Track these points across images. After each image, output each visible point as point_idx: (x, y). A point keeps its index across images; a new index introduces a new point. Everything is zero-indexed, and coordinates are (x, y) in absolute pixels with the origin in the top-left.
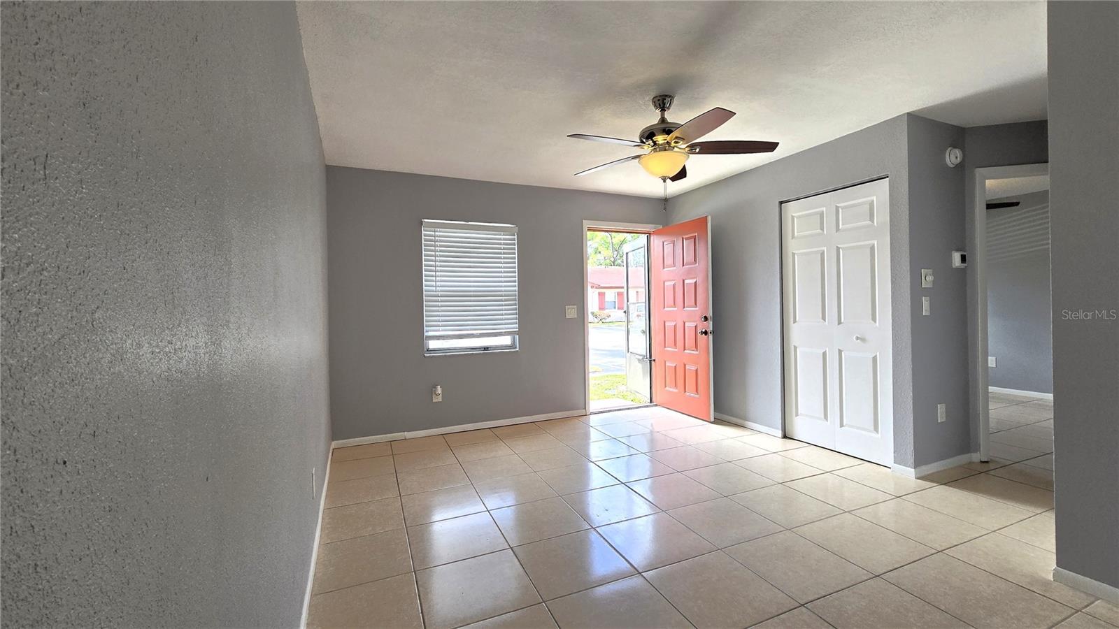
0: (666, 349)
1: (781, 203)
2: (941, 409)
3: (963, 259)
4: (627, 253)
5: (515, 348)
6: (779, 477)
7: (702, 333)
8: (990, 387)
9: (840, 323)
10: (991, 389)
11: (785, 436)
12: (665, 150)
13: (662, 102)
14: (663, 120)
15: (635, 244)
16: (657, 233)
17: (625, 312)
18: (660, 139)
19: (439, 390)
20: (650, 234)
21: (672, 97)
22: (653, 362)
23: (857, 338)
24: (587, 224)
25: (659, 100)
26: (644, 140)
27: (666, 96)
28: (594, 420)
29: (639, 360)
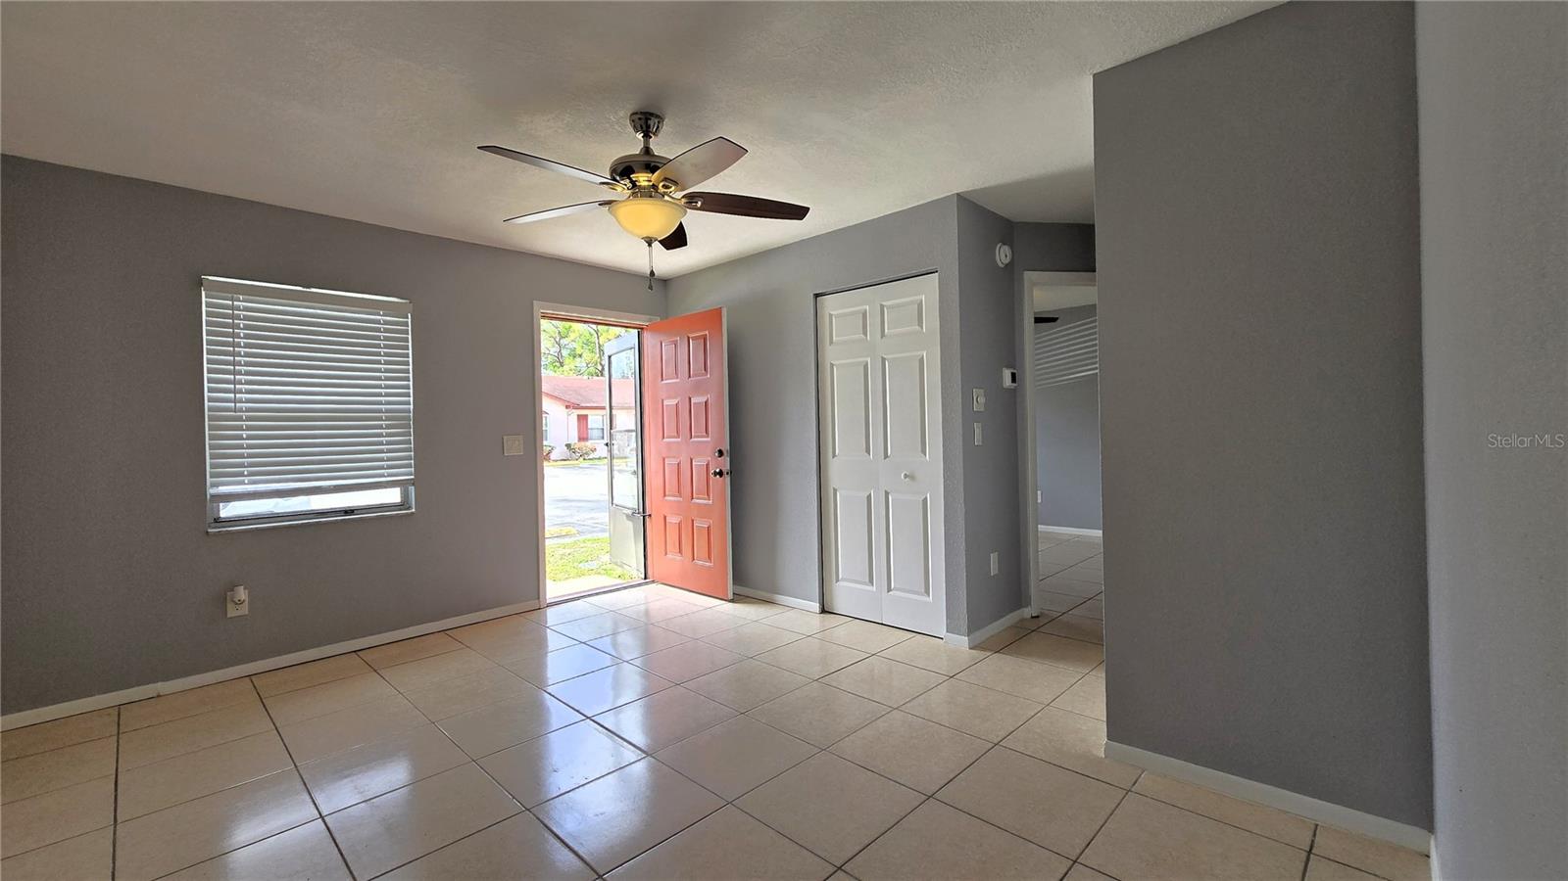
0: (666, 498)
1: (817, 296)
2: (994, 557)
3: (1013, 376)
4: (610, 357)
5: (409, 508)
6: (816, 671)
7: (715, 474)
8: (1039, 526)
9: (886, 456)
10: (1041, 527)
11: (823, 611)
12: (651, 197)
13: (646, 122)
14: (647, 150)
15: (619, 343)
16: (653, 328)
17: (607, 445)
18: (643, 179)
19: (242, 594)
20: (642, 329)
21: (660, 119)
22: (647, 518)
23: (906, 476)
24: (539, 308)
25: (640, 119)
26: (618, 178)
27: (652, 114)
28: (552, 614)
29: (627, 516)
